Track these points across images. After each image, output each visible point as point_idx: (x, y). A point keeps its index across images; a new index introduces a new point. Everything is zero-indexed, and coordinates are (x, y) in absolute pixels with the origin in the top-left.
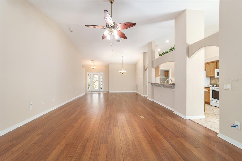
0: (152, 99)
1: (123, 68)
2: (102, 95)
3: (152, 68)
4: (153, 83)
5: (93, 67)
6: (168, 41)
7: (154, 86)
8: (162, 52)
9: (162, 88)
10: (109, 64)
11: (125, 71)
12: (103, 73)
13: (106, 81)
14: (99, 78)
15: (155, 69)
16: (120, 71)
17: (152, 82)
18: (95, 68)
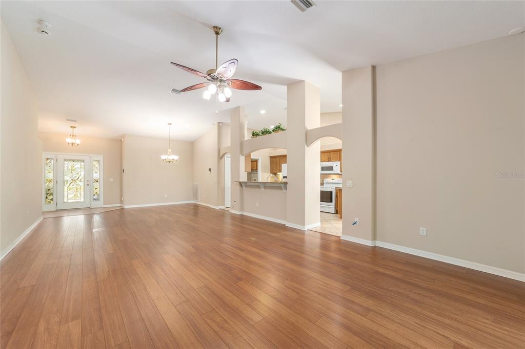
0: (240, 211)
1: (170, 150)
2: (97, 218)
3: (240, 156)
4: (243, 182)
5: (69, 140)
6: (263, 112)
7: (244, 188)
8: (259, 129)
9: (263, 190)
10: (123, 136)
11: (176, 157)
12: (101, 158)
13: (112, 180)
14: (89, 172)
15: (245, 157)
16: (164, 157)
17: (240, 181)
18: (78, 141)
